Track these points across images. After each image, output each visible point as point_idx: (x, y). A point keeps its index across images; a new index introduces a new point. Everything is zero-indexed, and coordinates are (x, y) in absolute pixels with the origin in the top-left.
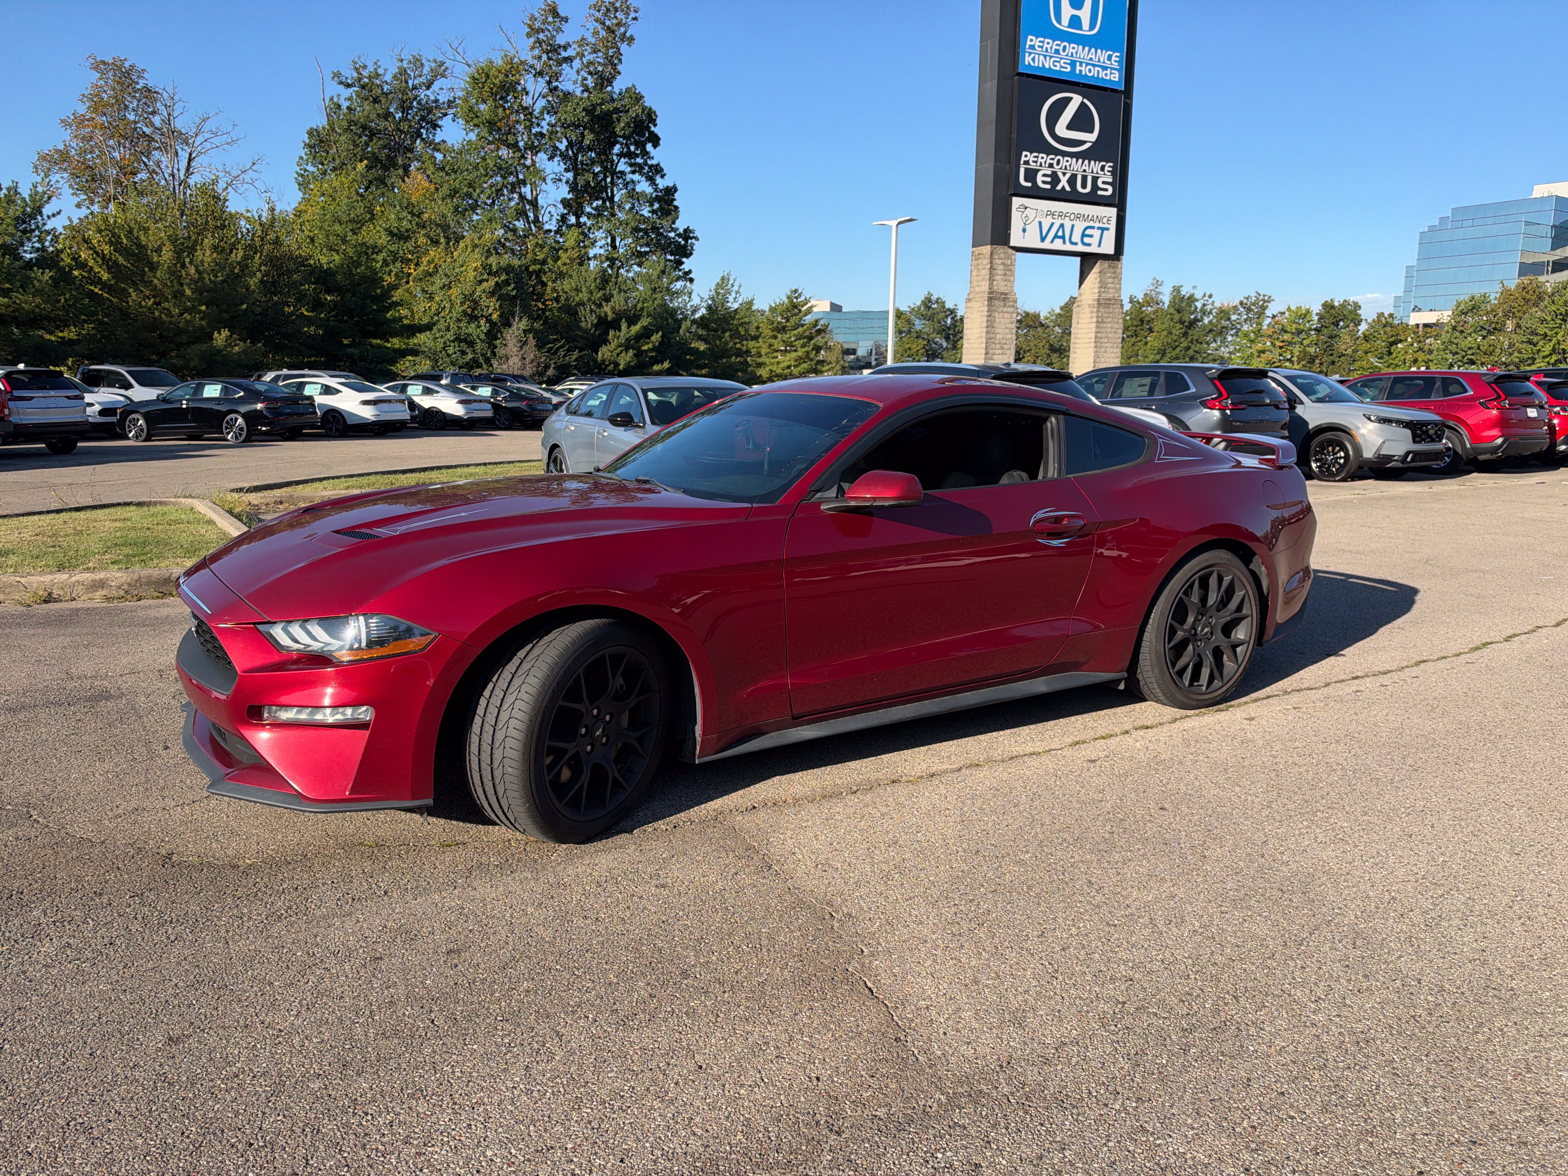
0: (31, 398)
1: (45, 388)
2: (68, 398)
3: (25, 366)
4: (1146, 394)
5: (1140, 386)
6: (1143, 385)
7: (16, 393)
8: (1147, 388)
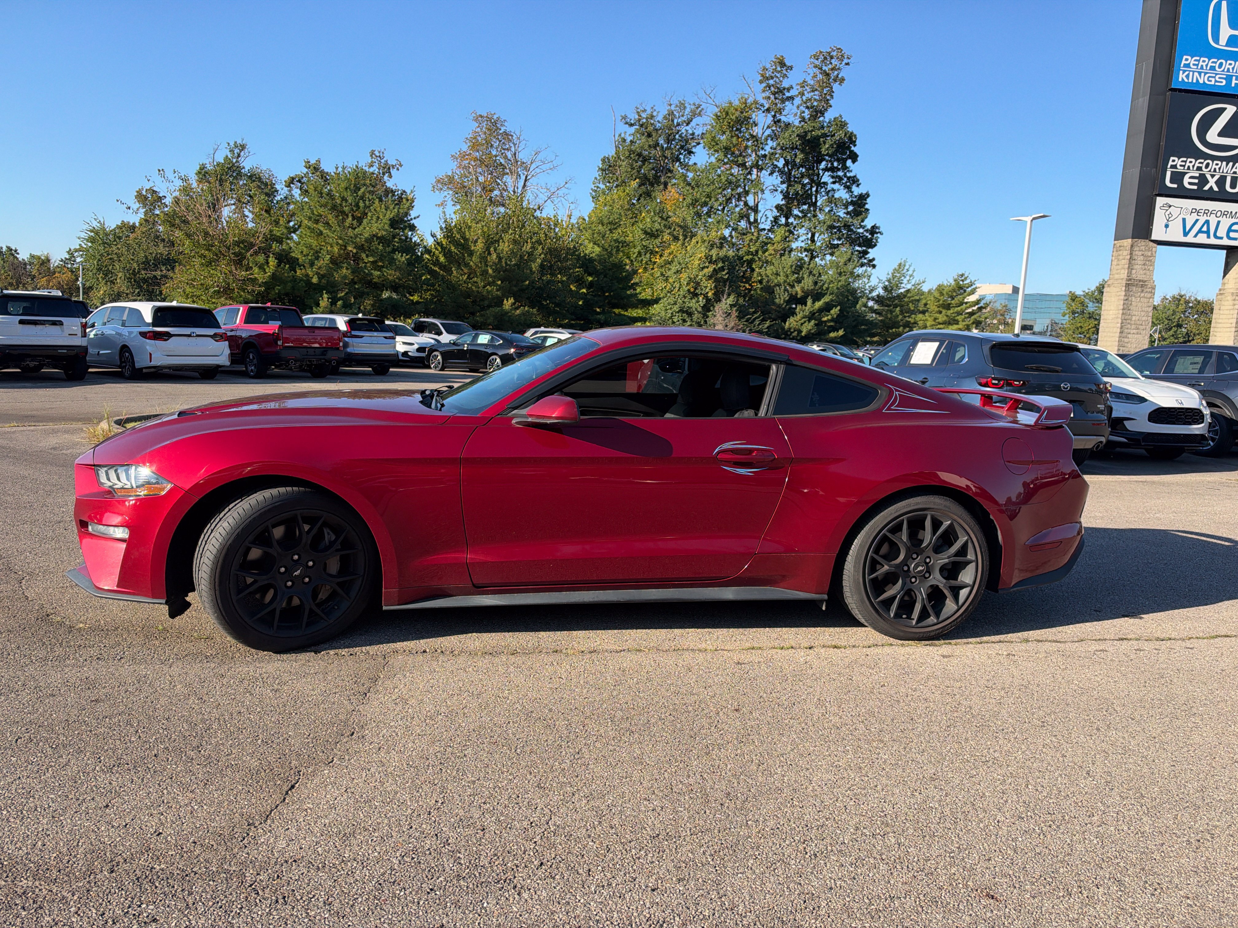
0: (362, 337)
1: (371, 331)
2: (385, 338)
3: (363, 315)
4: (1197, 371)
5: (1191, 364)
6: (1195, 363)
7: (354, 333)
8: (1199, 366)
